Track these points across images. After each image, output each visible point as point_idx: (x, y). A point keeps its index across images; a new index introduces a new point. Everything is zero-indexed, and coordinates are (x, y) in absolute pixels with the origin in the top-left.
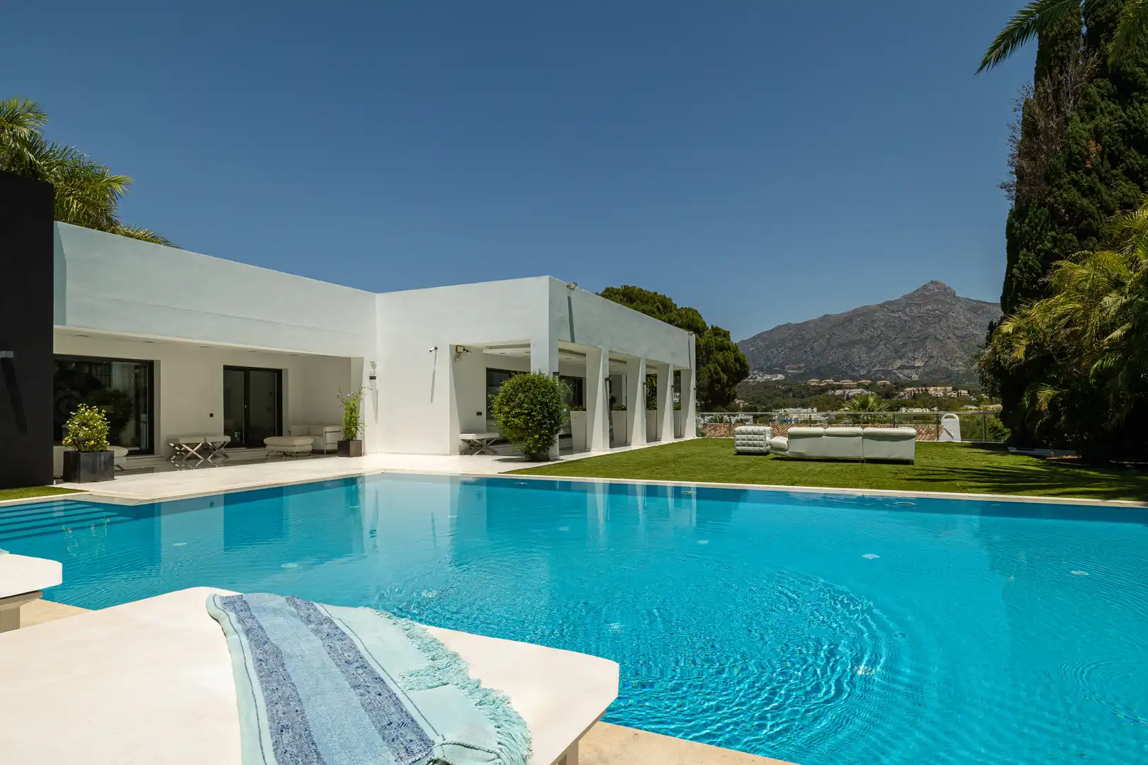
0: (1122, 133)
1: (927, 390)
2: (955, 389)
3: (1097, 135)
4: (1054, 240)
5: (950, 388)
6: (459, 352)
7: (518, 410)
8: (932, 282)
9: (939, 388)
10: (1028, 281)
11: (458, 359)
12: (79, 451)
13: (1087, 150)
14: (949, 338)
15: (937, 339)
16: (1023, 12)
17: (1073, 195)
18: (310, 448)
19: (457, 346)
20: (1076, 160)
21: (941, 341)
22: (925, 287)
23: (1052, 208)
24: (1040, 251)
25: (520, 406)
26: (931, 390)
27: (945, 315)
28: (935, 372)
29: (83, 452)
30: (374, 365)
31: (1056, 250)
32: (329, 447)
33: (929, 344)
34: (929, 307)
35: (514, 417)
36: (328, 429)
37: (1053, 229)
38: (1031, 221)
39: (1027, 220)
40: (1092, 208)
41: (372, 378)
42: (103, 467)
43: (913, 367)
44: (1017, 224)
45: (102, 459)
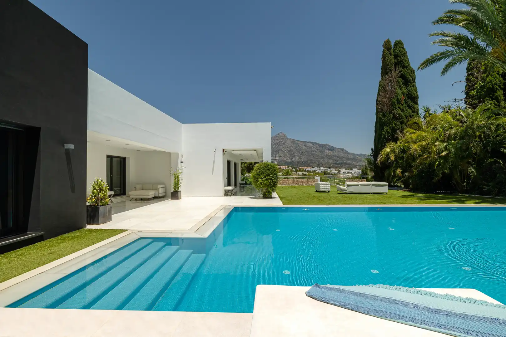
0: (407, 95)
1: (280, 167)
2: (288, 167)
3: (403, 94)
4: (395, 124)
5: (287, 167)
6: (224, 151)
7: (267, 177)
8: (281, 133)
9: (284, 167)
10: (387, 136)
11: (225, 155)
12: (98, 205)
13: (402, 98)
14: (285, 151)
15: (282, 151)
16: (435, 55)
17: (399, 111)
18: (153, 196)
19: (224, 149)
20: (399, 101)
21: (283, 151)
22: (278, 134)
23: (394, 114)
24: (391, 127)
25: (268, 175)
26: (282, 167)
27: (284, 143)
28: (281, 161)
29: (101, 206)
30: (182, 157)
31: (396, 127)
32: (161, 195)
33: (280, 152)
34: (280, 140)
35: (265, 180)
36: (159, 186)
37: (394, 121)
38: (387, 118)
39: (386, 117)
40: (404, 116)
41: (182, 162)
42: (107, 215)
43: (276, 160)
44: (383, 118)
45: (108, 208)
